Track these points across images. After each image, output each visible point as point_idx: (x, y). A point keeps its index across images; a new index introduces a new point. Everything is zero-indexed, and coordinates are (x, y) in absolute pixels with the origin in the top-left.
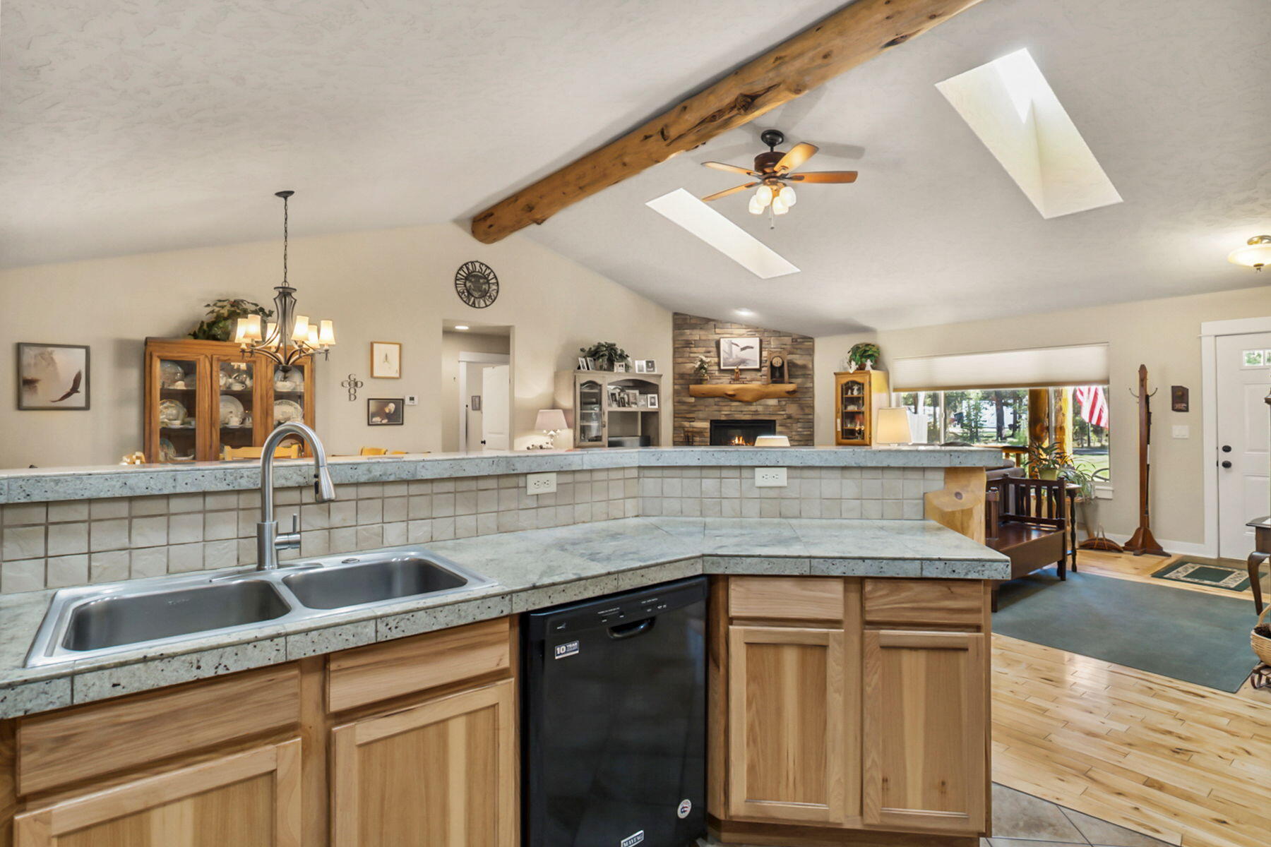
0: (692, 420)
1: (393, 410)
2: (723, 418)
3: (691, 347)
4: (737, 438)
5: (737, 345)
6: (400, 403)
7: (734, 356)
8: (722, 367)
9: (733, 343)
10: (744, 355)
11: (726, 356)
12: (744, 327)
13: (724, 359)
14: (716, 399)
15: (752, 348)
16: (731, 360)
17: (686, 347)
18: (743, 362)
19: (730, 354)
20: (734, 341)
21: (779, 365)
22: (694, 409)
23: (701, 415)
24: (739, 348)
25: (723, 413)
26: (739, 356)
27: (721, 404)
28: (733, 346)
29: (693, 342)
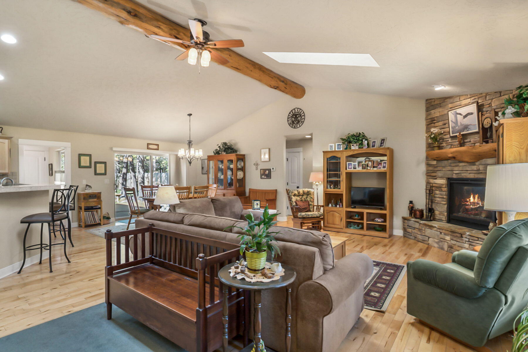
0: (435, 178)
1: (268, 173)
2: (455, 176)
3: (434, 123)
4: (472, 196)
5: (460, 114)
6: (270, 170)
7: (459, 124)
8: (451, 135)
9: (458, 114)
10: (466, 121)
11: (454, 125)
12: (469, 97)
13: (452, 127)
14: (450, 161)
15: (472, 114)
16: (457, 128)
17: (432, 124)
18: (466, 127)
19: (456, 123)
20: (458, 111)
21: (489, 125)
22: (436, 169)
23: (439, 174)
24: (462, 116)
25: (455, 172)
26: (462, 123)
27: (453, 165)
28: (458, 115)
29: (436, 119)
